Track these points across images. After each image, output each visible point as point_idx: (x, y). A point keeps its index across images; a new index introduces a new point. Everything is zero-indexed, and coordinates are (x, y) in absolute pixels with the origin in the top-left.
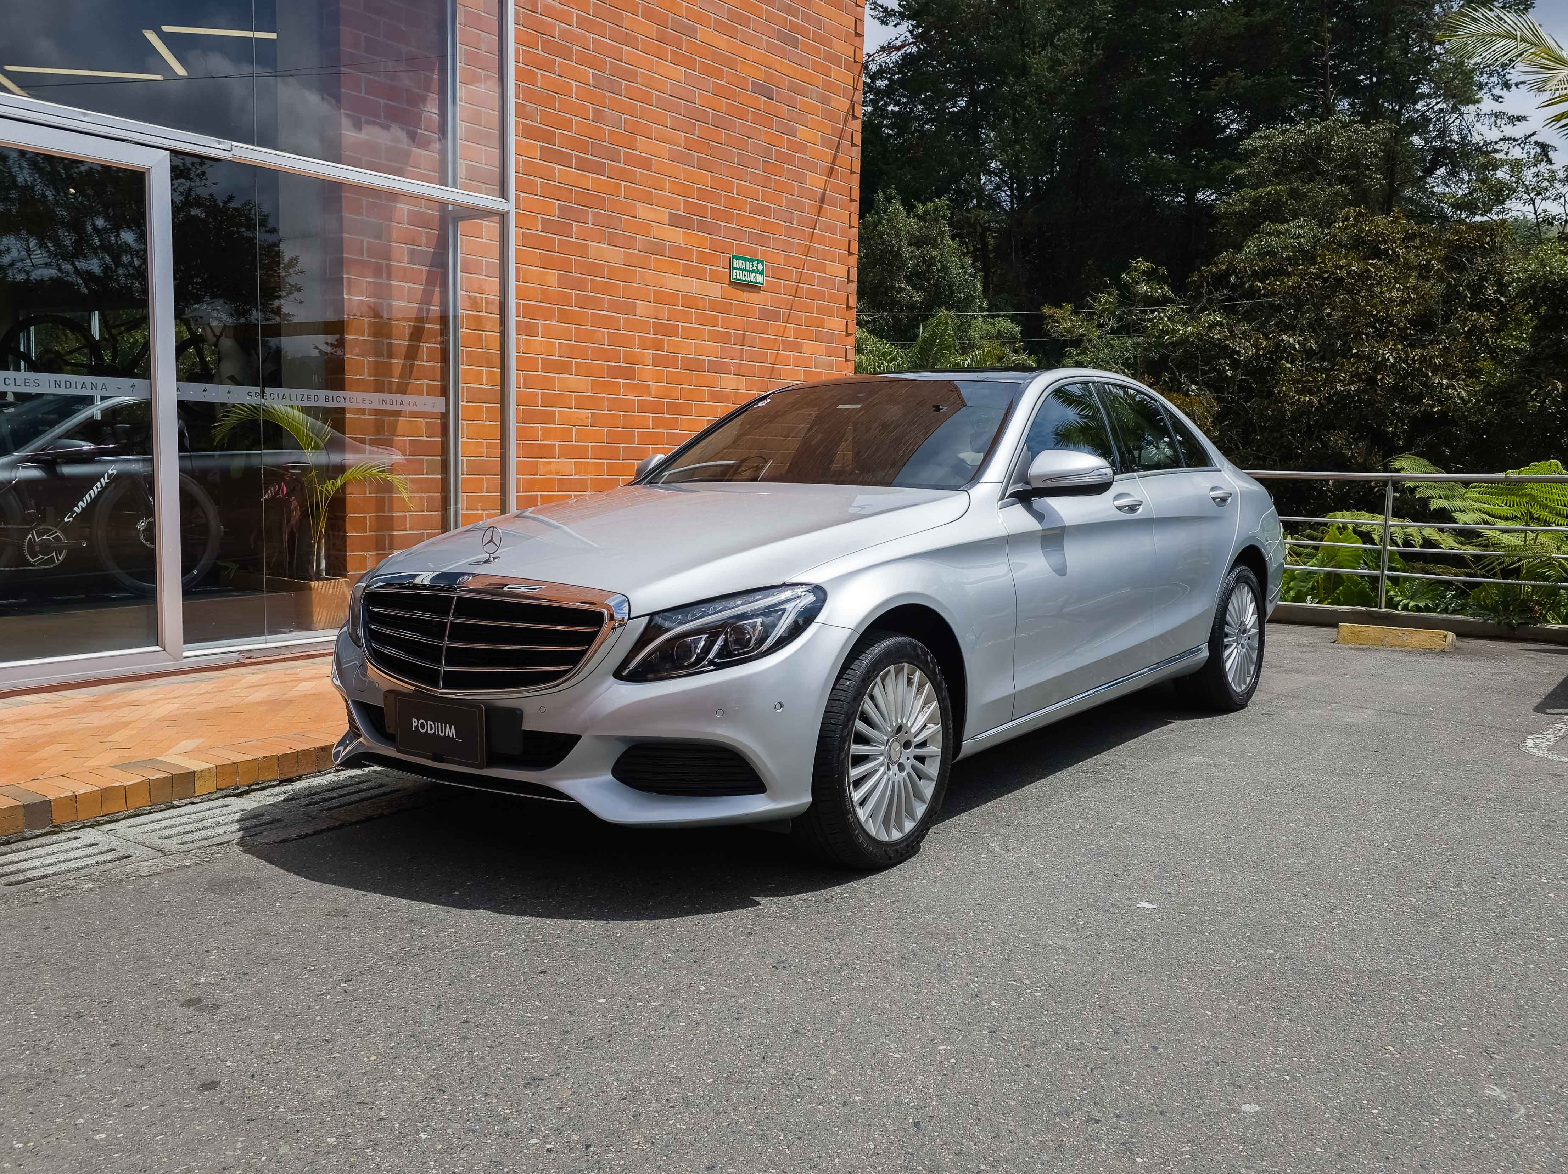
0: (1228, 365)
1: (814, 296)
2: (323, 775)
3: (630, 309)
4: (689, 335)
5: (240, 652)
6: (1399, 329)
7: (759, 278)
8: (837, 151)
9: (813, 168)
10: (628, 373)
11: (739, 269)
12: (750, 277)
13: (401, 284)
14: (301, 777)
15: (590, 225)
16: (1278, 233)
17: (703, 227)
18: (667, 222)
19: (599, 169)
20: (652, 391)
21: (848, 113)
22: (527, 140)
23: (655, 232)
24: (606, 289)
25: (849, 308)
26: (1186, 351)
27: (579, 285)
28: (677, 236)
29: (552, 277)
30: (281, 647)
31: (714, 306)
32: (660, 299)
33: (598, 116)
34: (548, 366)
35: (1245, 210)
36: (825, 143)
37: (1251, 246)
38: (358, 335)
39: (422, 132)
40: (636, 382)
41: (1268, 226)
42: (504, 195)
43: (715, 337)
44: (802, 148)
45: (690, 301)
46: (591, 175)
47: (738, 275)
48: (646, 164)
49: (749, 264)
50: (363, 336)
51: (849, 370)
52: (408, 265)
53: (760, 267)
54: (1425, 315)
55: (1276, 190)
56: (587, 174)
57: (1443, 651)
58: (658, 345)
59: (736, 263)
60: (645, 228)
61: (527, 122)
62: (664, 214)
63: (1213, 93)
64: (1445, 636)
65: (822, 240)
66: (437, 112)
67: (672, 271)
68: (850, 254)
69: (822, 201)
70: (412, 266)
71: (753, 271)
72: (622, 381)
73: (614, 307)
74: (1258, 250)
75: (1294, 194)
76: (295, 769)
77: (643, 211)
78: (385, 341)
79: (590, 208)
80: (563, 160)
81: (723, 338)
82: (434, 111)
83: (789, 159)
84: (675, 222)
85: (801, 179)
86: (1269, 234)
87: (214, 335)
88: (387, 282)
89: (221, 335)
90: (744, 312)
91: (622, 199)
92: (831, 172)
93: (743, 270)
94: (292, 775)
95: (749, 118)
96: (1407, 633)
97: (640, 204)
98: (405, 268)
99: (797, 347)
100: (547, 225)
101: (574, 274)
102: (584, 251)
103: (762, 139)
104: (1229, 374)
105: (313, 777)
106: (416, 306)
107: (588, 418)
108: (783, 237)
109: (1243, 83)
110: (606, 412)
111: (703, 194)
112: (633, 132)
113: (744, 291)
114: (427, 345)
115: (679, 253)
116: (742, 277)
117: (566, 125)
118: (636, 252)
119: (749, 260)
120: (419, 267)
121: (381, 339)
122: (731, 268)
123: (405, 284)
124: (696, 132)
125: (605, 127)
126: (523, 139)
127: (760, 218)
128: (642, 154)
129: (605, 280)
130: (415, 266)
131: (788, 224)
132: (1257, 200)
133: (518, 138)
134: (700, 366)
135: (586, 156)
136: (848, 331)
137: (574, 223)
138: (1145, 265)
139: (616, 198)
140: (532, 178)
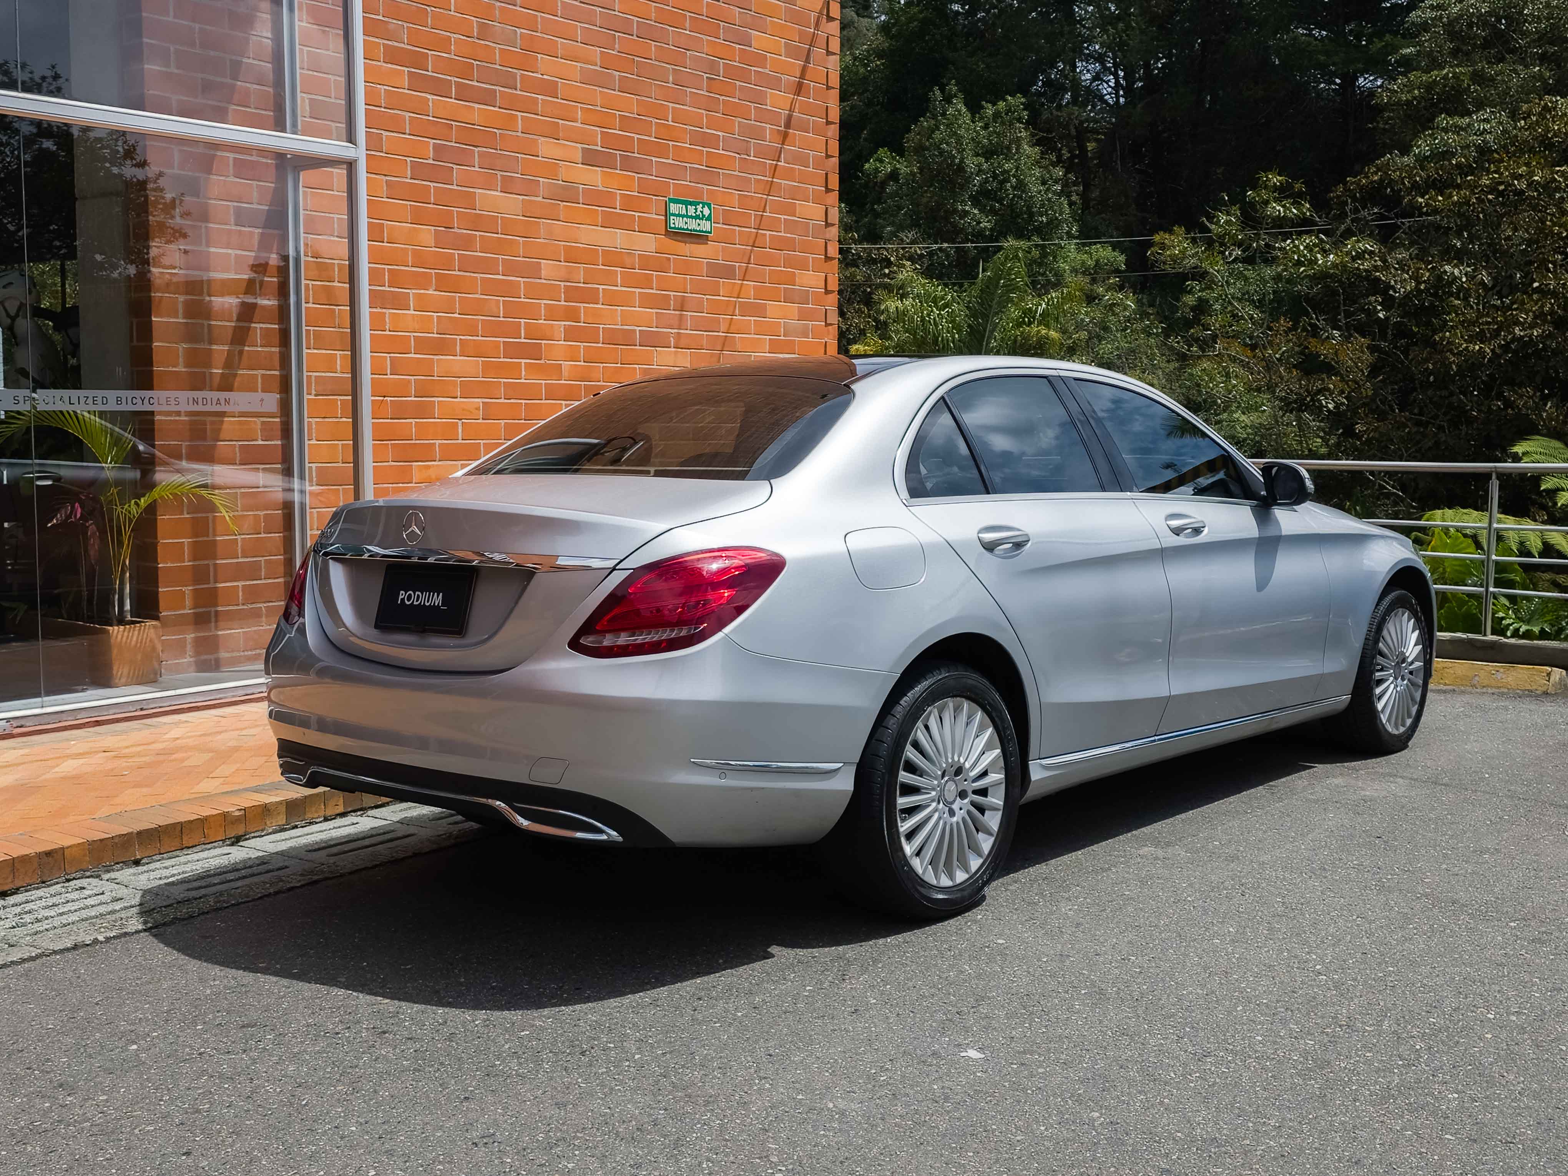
0: (1380, 304)
1: (780, 245)
2: (49, 886)
3: (534, 272)
4: (613, 300)
5: (8, 720)
7: (706, 226)
8: (807, 60)
9: (774, 85)
10: (533, 352)
11: (679, 215)
12: (693, 225)
13: (224, 251)
14: (18, 889)
15: (477, 169)
16: (1458, 129)
17: (628, 164)
18: (580, 160)
19: (487, 98)
20: (565, 373)
21: (821, 13)
22: (390, 66)
23: (563, 174)
24: (499, 247)
25: (828, 259)
26: (1328, 287)
27: (466, 243)
28: (595, 177)
29: (427, 234)
30: (62, 712)
31: (646, 262)
32: (573, 256)
33: (484, 32)
34: (423, 345)
35: (1415, 98)
36: (791, 52)
37: (1422, 146)
38: (169, 316)
39: (251, 61)
40: (542, 362)
41: (1443, 120)
42: (351, 139)
43: (647, 301)
44: (760, 60)
45: (613, 258)
46: (477, 106)
47: (678, 223)
48: (550, 89)
49: (691, 210)
50: (178, 318)
51: (831, 337)
52: (234, 228)
53: (706, 212)
55: (1454, 73)
56: (471, 104)
57: (1546, 693)
58: (571, 315)
59: (674, 208)
60: (551, 168)
61: (390, 43)
62: (576, 150)
64: (1549, 674)
65: (789, 174)
66: (269, 35)
67: (588, 222)
68: (828, 190)
69: (788, 125)
70: (239, 228)
71: (697, 217)
72: (523, 361)
73: (511, 269)
74: (1431, 150)
75: (1478, 77)
76: (10, 880)
77: (546, 148)
78: (206, 323)
79: (476, 147)
80: (440, 88)
81: (660, 302)
82: (265, 34)
83: (743, 76)
84: (590, 159)
85: (759, 99)
86: (1446, 130)
87: (8, 315)
88: (206, 249)
89: (17, 315)
90: (685, 268)
91: (519, 134)
92: (799, 89)
93: (683, 216)
94: (6, 888)
95: (687, 25)
96: (1502, 670)
97: (543, 139)
98: (230, 231)
99: (760, 311)
100: (418, 171)
101: (456, 230)
102: (469, 200)
103: (705, 51)
104: (1381, 315)
105: (35, 889)
106: (247, 277)
107: (478, 409)
108: (736, 173)
110: (502, 401)
111: (626, 123)
112: (530, 48)
113: (686, 243)
114: (261, 325)
115: (596, 198)
116: (681, 225)
117: (443, 44)
118: (540, 199)
119: (691, 204)
120: (250, 229)
121: (200, 321)
122: (667, 214)
123: (230, 251)
124: (617, 46)
125: (495, 45)
126: (385, 65)
127: (705, 149)
128: (545, 77)
129: (499, 236)
130: (243, 229)
131: (743, 156)
132: (1429, 87)
133: (379, 64)
134: (626, 338)
135: (470, 83)
136: (829, 289)
137: (455, 167)
138: (1276, 179)
139: (510, 133)
140: (396, 112)
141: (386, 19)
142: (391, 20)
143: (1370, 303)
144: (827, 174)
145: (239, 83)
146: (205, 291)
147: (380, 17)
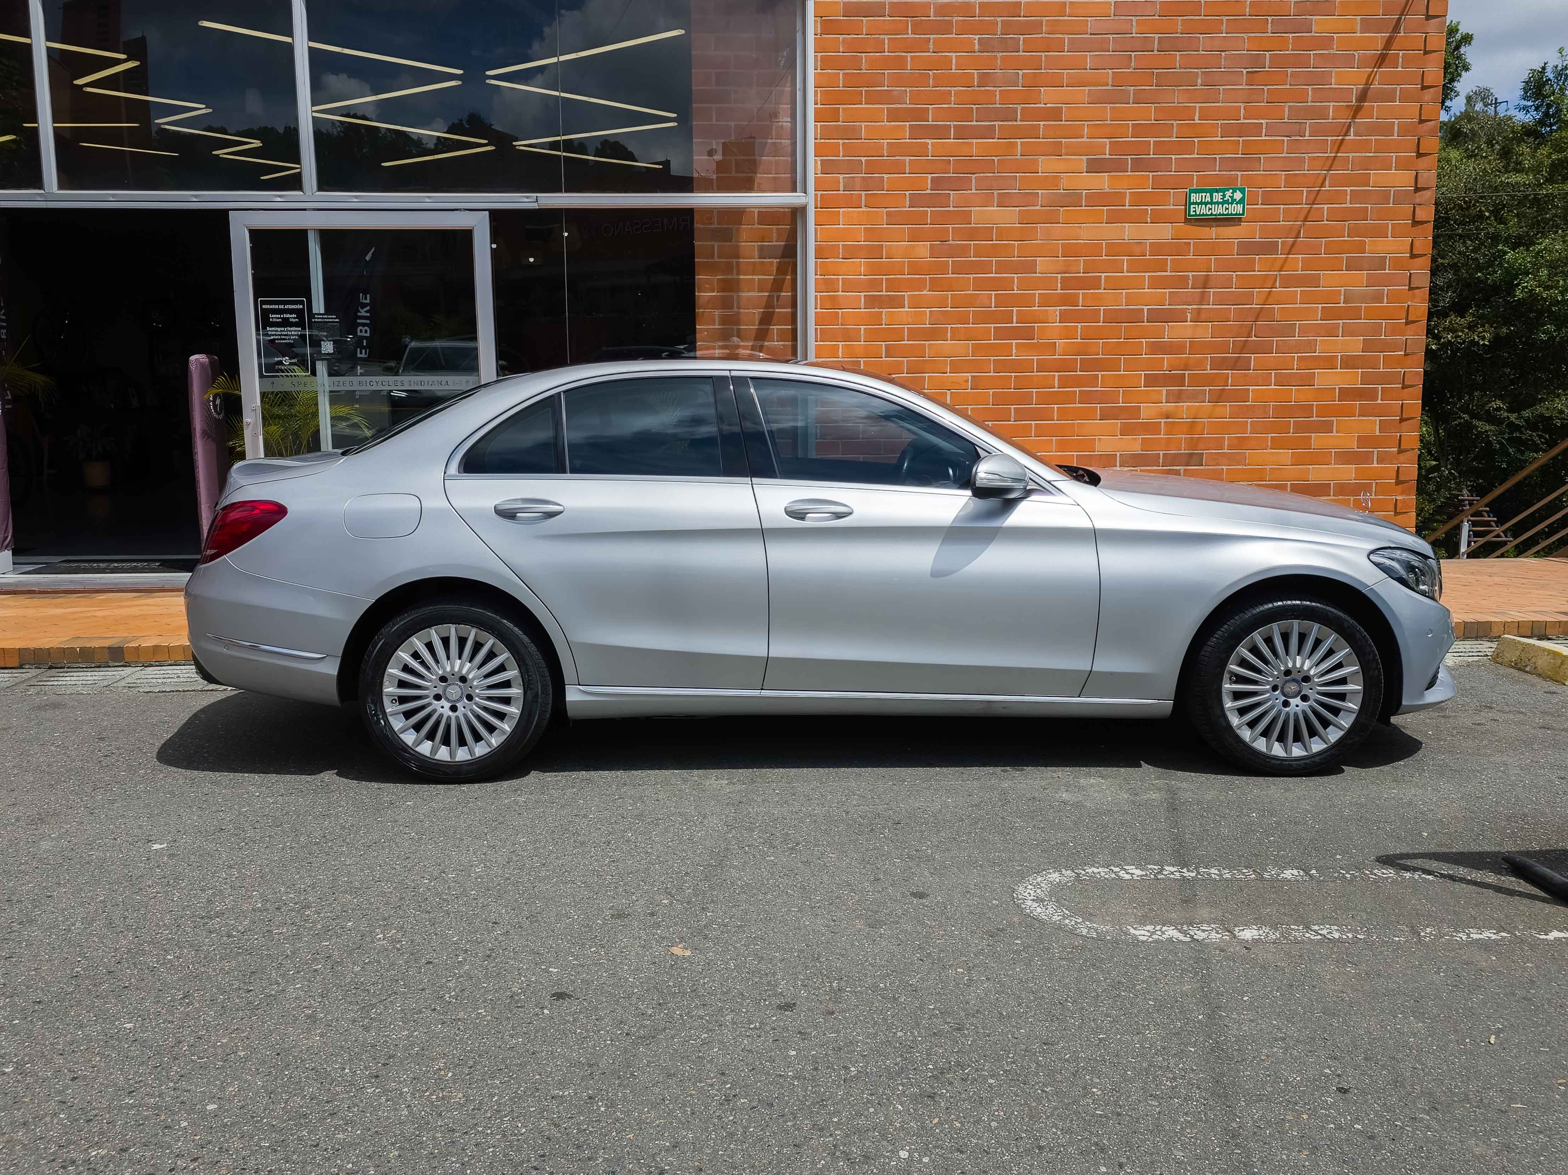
1: (1344, 216)
3: (1031, 268)
4: (1118, 285)
7: (1239, 209)
8: (1395, 28)
9: (1346, 61)
11: (1201, 203)
12: (1219, 210)
13: (750, 277)
15: (974, 191)
17: (1138, 165)
18: (1085, 169)
19: (988, 132)
20: (1060, 349)
22: (893, 123)
23: (1064, 184)
24: (994, 251)
25: (1417, 223)
27: (963, 251)
28: (1103, 182)
29: (923, 249)
31: (1158, 248)
32: (1070, 251)
33: (985, 79)
34: (914, 334)
36: (1373, 26)
38: (709, 324)
40: (1035, 341)
43: (1155, 283)
44: (1324, 42)
45: (1119, 249)
46: (974, 141)
47: (1200, 210)
48: (1054, 114)
49: (1217, 197)
50: (716, 325)
51: (1418, 299)
52: (759, 260)
53: (1238, 196)
56: (970, 141)
58: (1066, 300)
59: (1197, 197)
60: (1051, 181)
61: (894, 106)
65: (1360, 146)
66: (789, 120)
67: (1092, 220)
68: (1422, 155)
69: (1362, 99)
70: (762, 260)
71: (1225, 202)
72: (1015, 341)
73: (1002, 267)
77: (1045, 164)
78: (735, 327)
79: (973, 174)
80: (940, 133)
81: (1174, 283)
83: (1300, 61)
84: (1095, 167)
85: (1319, 80)
88: (736, 277)
90: (1212, 250)
91: (1019, 157)
92: (1381, 60)
93: (1206, 204)
95: (1225, 28)
97: (1043, 157)
98: (754, 263)
99: (1310, 281)
100: (916, 200)
101: (951, 242)
102: (966, 217)
103: (1246, 48)
106: (767, 294)
107: (967, 381)
108: (1283, 155)
110: (991, 374)
111: (1141, 130)
112: (1032, 84)
113: (1210, 227)
114: (778, 327)
115: (1098, 199)
116: (1203, 211)
117: (945, 97)
118: (1039, 208)
119: (1217, 191)
120: (771, 260)
121: (731, 327)
122: (1188, 203)
123: (754, 277)
124: (1133, 64)
125: (995, 89)
126: (888, 124)
127: (1241, 139)
128: (1048, 105)
129: (994, 242)
130: (765, 260)
131: (1293, 138)
133: (883, 124)
134: (1134, 317)
135: (969, 123)
136: (1415, 252)
137: (951, 193)
139: (1009, 157)
140: (897, 158)
141: (891, 88)
142: (894, 88)
144: (1419, 139)
145: (764, 158)
146: (735, 305)
147: (886, 88)
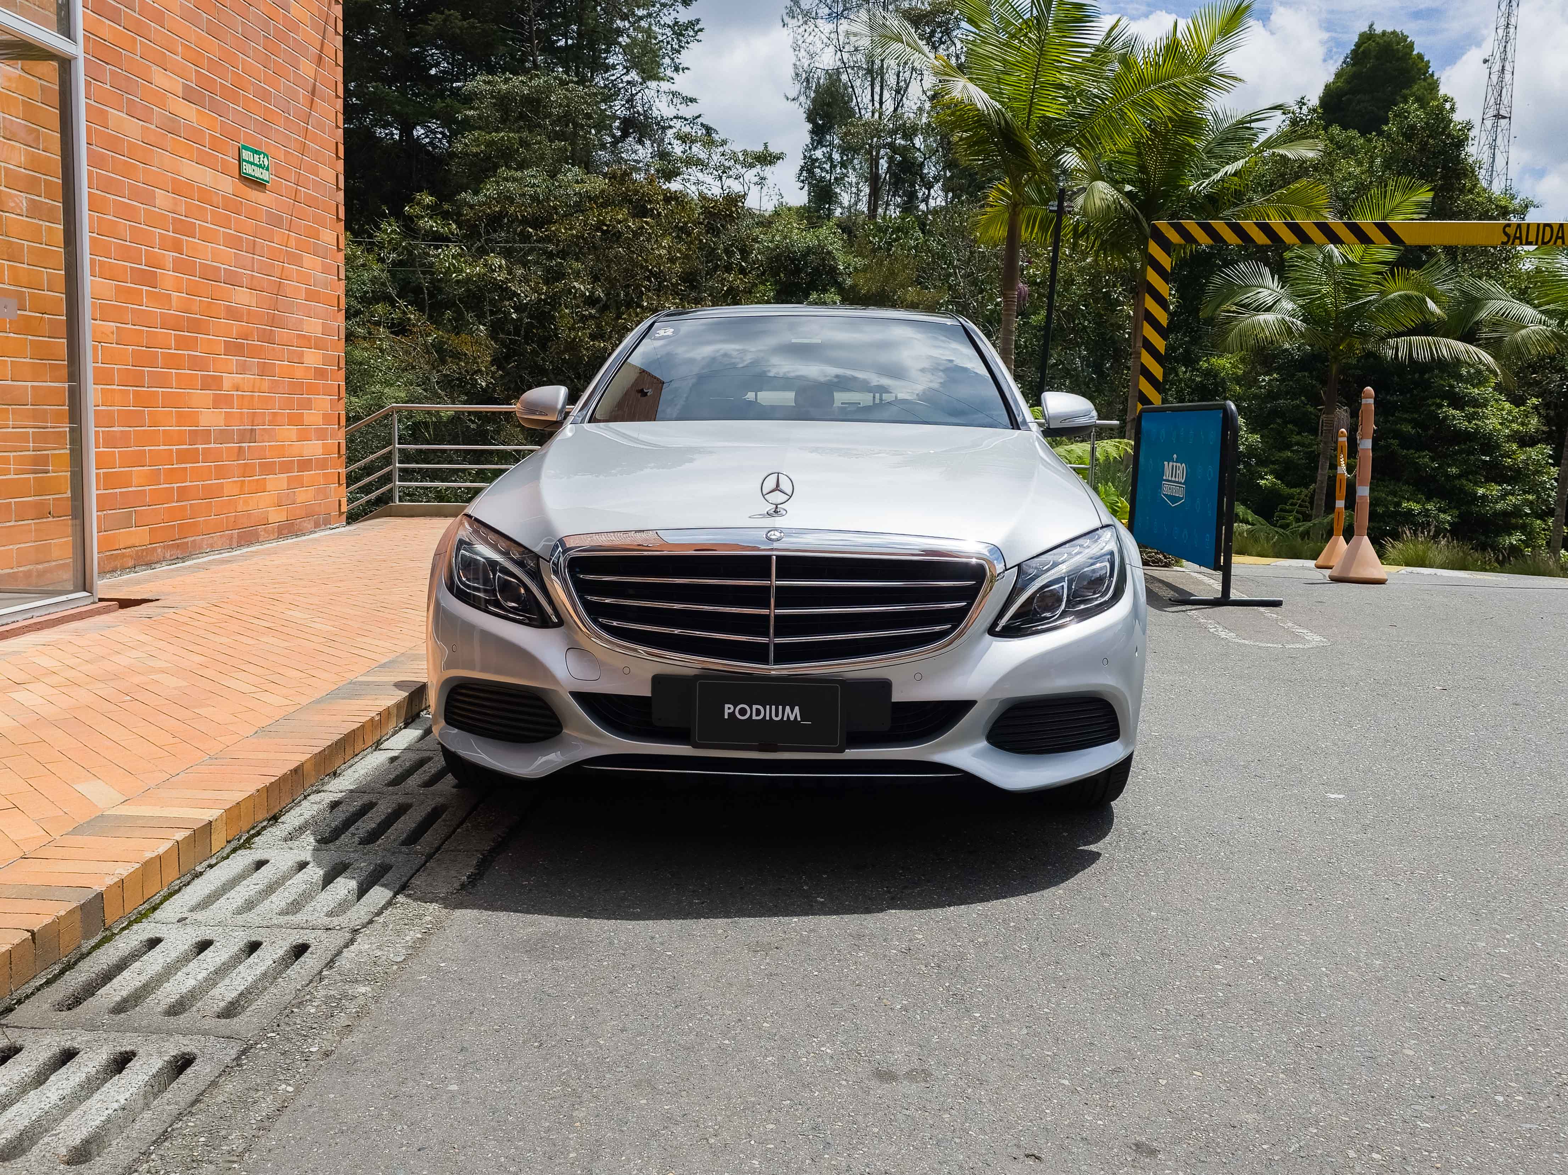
0: (512, 308)
1: (310, 201)
3: (149, 199)
4: (206, 237)
6: (672, 284)
7: (265, 175)
8: (324, 37)
9: (304, 52)
10: (149, 279)
11: (248, 162)
12: (258, 173)
16: (515, 180)
17: (213, 106)
18: (181, 95)
20: (174, 304)
23: (169, 105)
24: (125, 170)
25: (338, 220)
26: (468, 290)
28: (189, 113)
31: (226, 203)
32: (179, 189)
35: (482, 152)
36: (314, 25)
37: (490, 190)
40: (157, 291)
41: (503, 171)
42: (67, 31)
43: (234, 242)
44: (295, 27)
45: (205, 196)
47: (248, 169)
48: (159, 18)
49: (257, 159)
53: (266, 162)
54: (691, 274)
55: (508, 137)
58: (177, 247)
59: (246, 155)
60: (161, 98)
62: (176, 84)
63: (430, 28)
65: (315, 139)
67: (187, 156)
69: (313, 92)
71: (260, 166)
72: (145, 288)
73: (135, 194)
74: (497, 193)
75: (523, 143)
77: (156, 76)
81: (237, 243)
83: (284, 38)
84: (187, 94)
85: (296, 64)
86: (506, 180)
90: (253, 214)
91: (138, 58)
92: (319, 61)
93: (251, 163)
97: (154, 66)
99: (298, 260)
102: (104, 118)
103: (262, 8)
104: (514, 316)
107: (113, 333)
108: (283, 130)
109: (460, 24)
110: (129, 326)
111: (211, 65)
113: (252, 188)
115: (191, 133)
116: (250, 172)
118: (153, 127)
119: (256, 153)
122: (240, 160)
127: (264, 103)
128: (155, 5)
129: (124, 158)
131: (287, 115)
132: (490, 144)
134: (215, 275)
136: (339, 248)
138: (428, 200)
139: (132, 55)
143: (505, 307)
144: (336, 143)
